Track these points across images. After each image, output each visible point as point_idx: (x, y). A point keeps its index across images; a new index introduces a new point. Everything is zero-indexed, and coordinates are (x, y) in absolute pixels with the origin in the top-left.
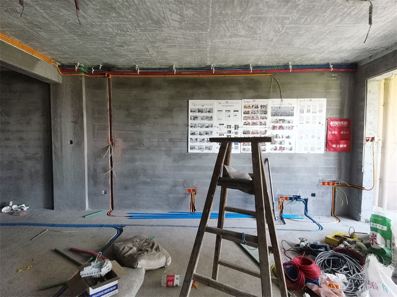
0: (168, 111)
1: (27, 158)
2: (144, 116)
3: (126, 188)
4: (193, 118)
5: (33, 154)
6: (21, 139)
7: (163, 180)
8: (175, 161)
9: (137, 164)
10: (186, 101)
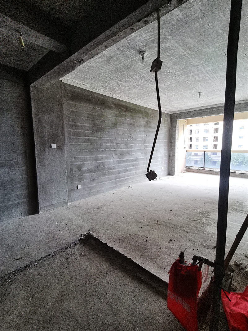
0: (115, 125)
5: (6, 161)
7: (113, 170)
8: (119, 158)
9: (99, 161)
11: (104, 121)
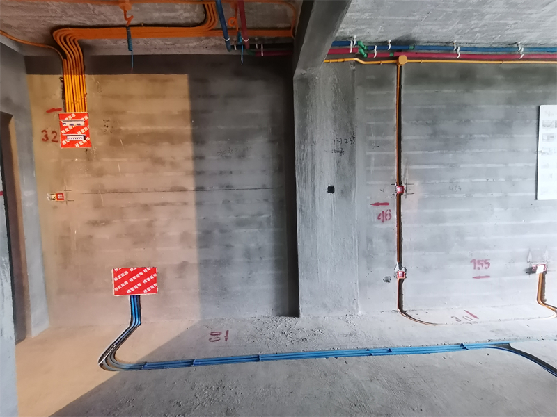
0: (504, 126)
1: (241, 224)
2: (462, 136)
3: (427, 270)
4: (546, 138)
5: (253, 216)
6: (228, 188)
8: (514, 215)
9: (448, 224)
10: (534, 107)
11: (468, 121)
